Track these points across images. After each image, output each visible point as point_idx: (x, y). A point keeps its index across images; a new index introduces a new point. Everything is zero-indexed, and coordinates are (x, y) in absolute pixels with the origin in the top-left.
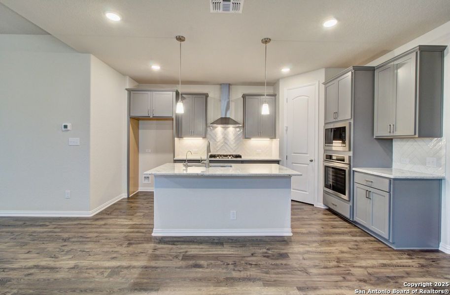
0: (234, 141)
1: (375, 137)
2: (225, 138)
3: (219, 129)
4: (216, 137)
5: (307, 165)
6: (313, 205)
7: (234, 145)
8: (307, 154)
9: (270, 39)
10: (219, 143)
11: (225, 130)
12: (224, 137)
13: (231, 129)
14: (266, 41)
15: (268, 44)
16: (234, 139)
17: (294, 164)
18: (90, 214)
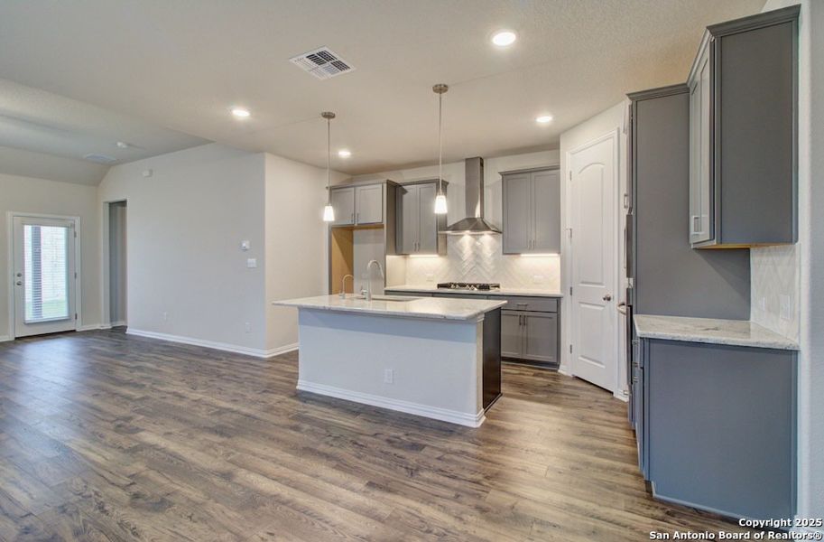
0: (492, 259)
1: (692, 247)
2: (477, 254)
3: (467, 238)
4: (461, 252)
5: (601, 308)
6: (612, 393)
7: (492, 267)
8: (601, 284)
9: (445, 86)
10: (466, 264)
11: (477, 239)
12: (474, 253)
13: (487, 238)
14: (441, 90)
15: (444, 95)
16: (492, 256)
17: (583, 306)
18: (266, 354)
